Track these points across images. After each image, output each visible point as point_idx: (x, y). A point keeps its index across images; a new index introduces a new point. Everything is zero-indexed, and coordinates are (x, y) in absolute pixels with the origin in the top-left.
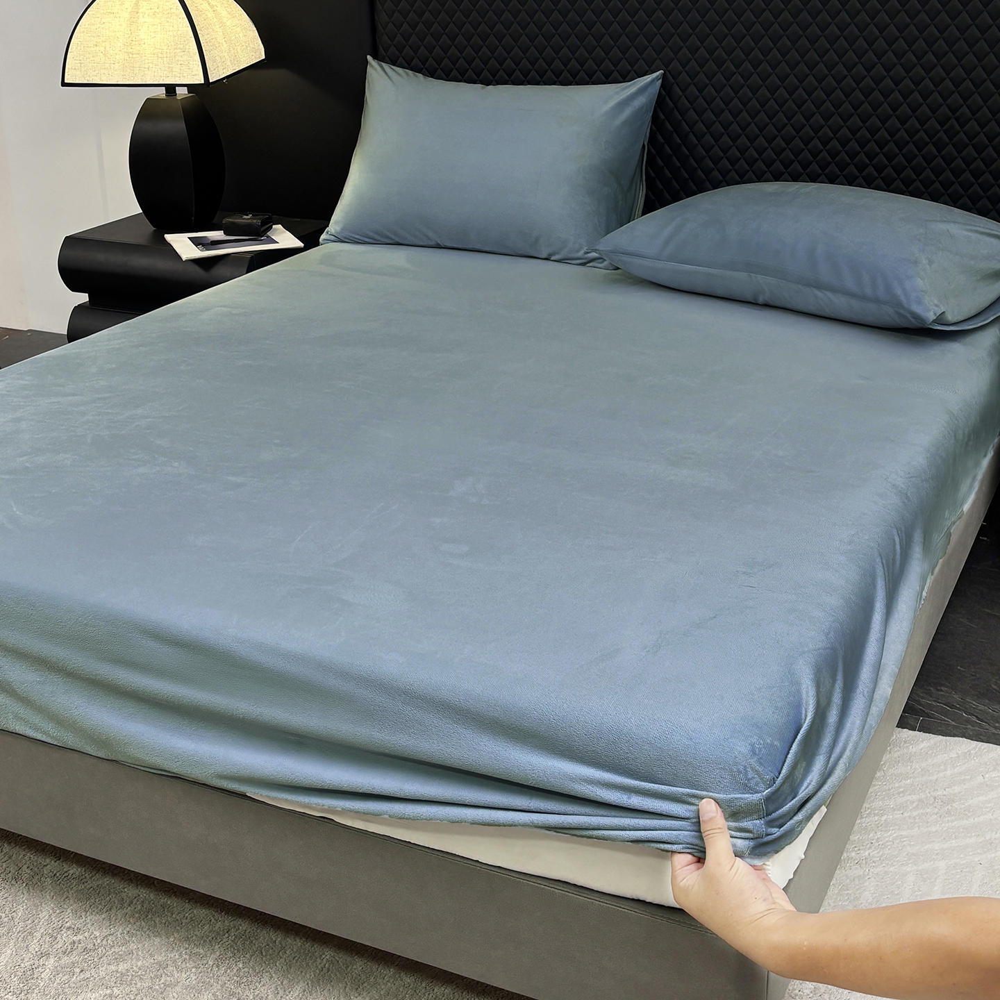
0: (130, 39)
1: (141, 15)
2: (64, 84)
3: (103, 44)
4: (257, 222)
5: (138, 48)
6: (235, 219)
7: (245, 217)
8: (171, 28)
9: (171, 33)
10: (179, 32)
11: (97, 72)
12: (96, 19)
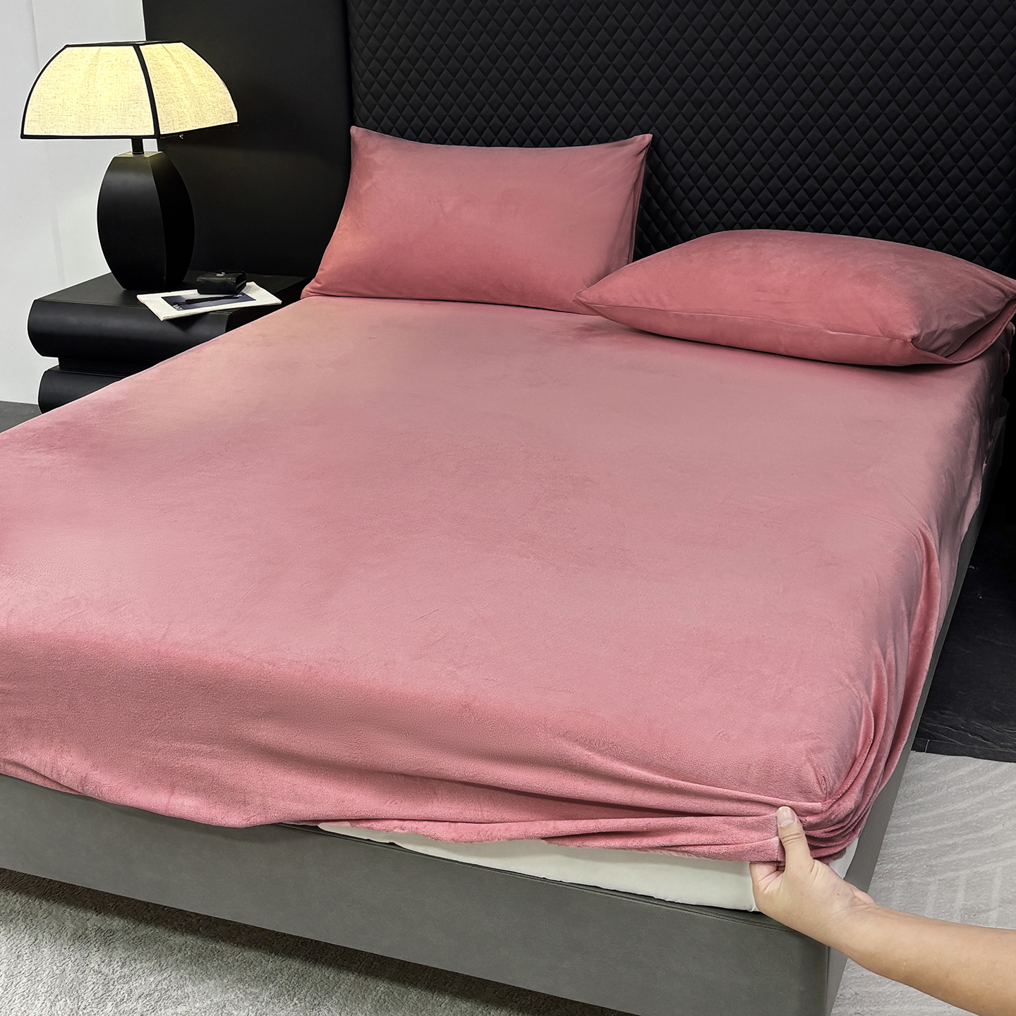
0: (88, 91)
2: (22, 135)
3: (62, 96)
4: (231, 279)
5: (94, 100)
6: (209, 277)
7: (218, 275)
10: (133, 85)
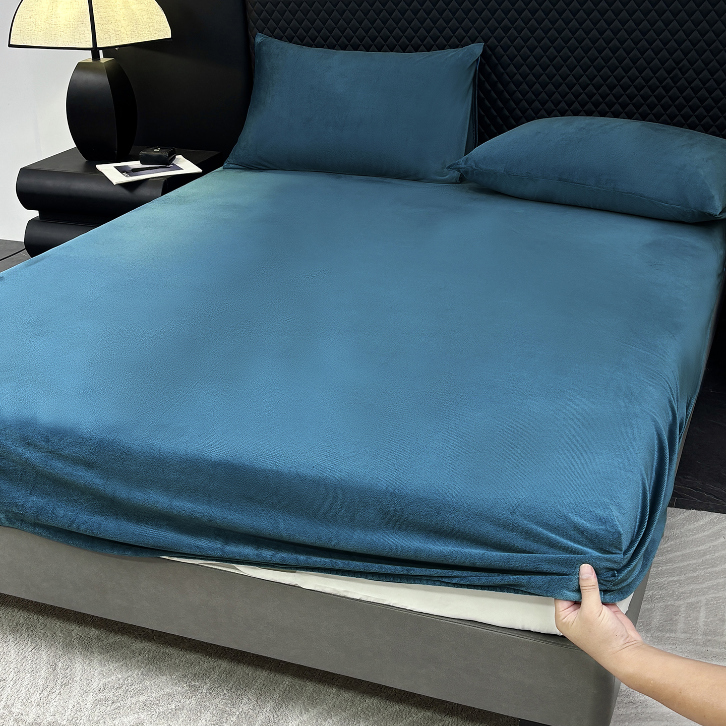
2: (10, 46)
4: (165, 154)
6: (149, 152)
7: (155, 150)
11: (30, 37)
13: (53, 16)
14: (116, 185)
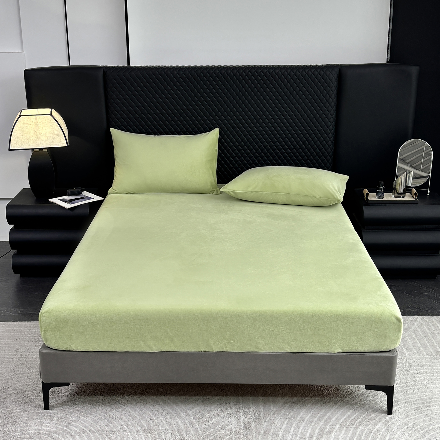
1: (39, 124)
2: (10, 150)
3: (25, 135)
5: (40, 135)
8: (52, 128)
9: (52, 129)
10: (55, 129)
11: (23, 145)
12: (21, 126)
13: (37, 133)
14: (68, 209)
